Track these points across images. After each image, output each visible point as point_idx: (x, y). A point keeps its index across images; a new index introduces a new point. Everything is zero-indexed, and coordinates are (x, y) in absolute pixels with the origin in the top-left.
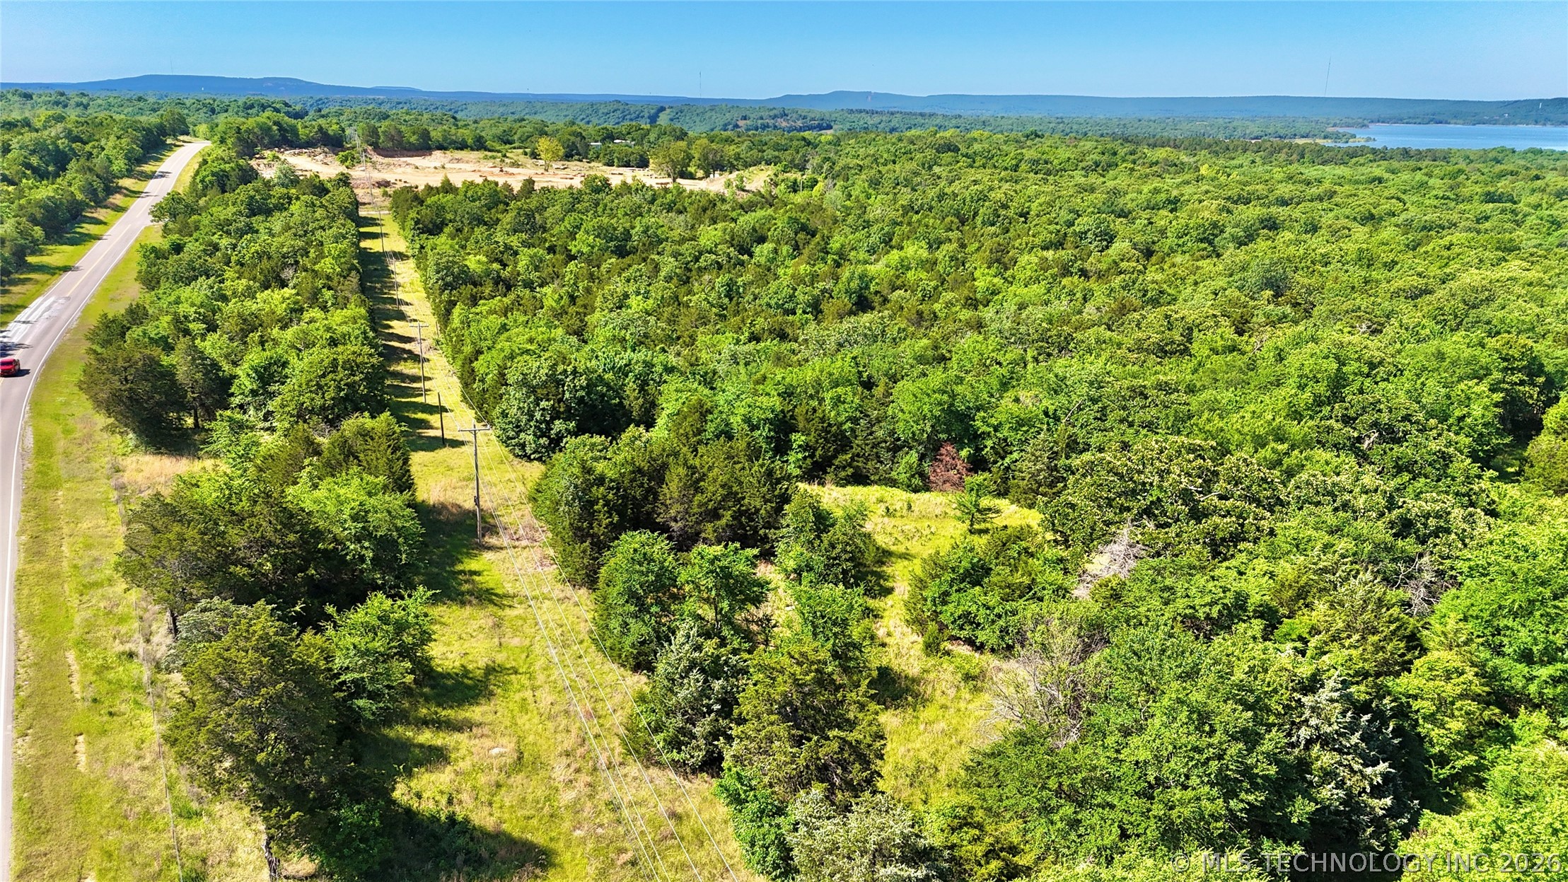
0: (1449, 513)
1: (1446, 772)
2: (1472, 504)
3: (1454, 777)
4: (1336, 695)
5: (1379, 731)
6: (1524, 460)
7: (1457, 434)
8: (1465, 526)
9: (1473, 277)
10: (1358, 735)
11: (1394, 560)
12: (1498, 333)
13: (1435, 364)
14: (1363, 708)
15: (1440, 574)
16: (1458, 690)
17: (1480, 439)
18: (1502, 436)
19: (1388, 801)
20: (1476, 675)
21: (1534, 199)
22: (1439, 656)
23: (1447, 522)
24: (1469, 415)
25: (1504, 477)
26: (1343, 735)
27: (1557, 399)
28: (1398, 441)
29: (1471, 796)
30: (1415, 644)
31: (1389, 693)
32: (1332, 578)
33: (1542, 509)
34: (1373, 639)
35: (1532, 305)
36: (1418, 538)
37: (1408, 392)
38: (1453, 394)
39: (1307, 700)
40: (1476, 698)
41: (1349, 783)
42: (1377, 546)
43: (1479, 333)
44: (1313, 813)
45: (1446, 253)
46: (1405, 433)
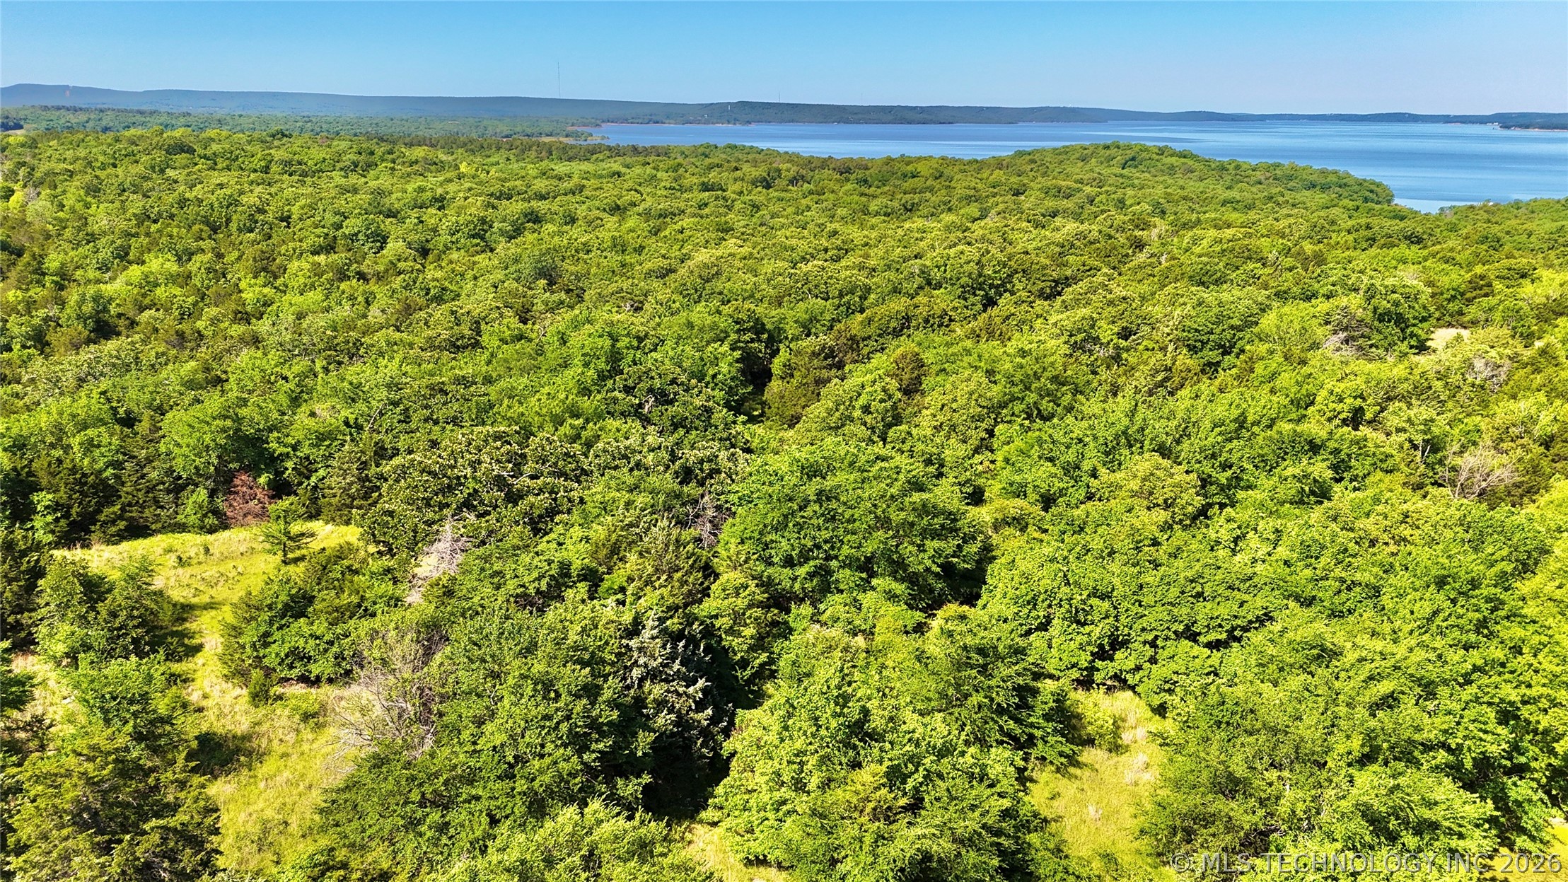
0: (717, 457)
1: (748, 673)
2: (733, 446)
3: (754, 675)
4: (655, 632)
5: (694, 653)
6: (763, 404)
7: (713, 389)
8: (730, 465)
9: (703, 256)
10: (678, 662)
11: (684, 504)
12: (729, 301)
13: (686, 332)
14: (679, 636)
15: (718, 508)
16: (746, 602)
17: (730, 392)
18: (746, 387)
19: (709, 712)
20: (757, 585)
21: (737, 187)
22: (730, 577)
23: (717, 464)
24: (719, 373)
25: (752, 420)
26: (666, 665)
27: (778, 350)
28: (671, 402)
29: (769, 687)
30: (709, 572)
31: (697, 619)
32: (638, 530)
33: (781, 440)
34: (677, 576)
35: (749, 275)
36: (698, 482)
37: (672, 358)
38: (705, 356)
39: (634, 643)
40: (760, 605)
41: (677, 706)
42: (668, 495)
43: (716, 303)
44: (654, 742)
45: (680, 237)
46: (676, 394)
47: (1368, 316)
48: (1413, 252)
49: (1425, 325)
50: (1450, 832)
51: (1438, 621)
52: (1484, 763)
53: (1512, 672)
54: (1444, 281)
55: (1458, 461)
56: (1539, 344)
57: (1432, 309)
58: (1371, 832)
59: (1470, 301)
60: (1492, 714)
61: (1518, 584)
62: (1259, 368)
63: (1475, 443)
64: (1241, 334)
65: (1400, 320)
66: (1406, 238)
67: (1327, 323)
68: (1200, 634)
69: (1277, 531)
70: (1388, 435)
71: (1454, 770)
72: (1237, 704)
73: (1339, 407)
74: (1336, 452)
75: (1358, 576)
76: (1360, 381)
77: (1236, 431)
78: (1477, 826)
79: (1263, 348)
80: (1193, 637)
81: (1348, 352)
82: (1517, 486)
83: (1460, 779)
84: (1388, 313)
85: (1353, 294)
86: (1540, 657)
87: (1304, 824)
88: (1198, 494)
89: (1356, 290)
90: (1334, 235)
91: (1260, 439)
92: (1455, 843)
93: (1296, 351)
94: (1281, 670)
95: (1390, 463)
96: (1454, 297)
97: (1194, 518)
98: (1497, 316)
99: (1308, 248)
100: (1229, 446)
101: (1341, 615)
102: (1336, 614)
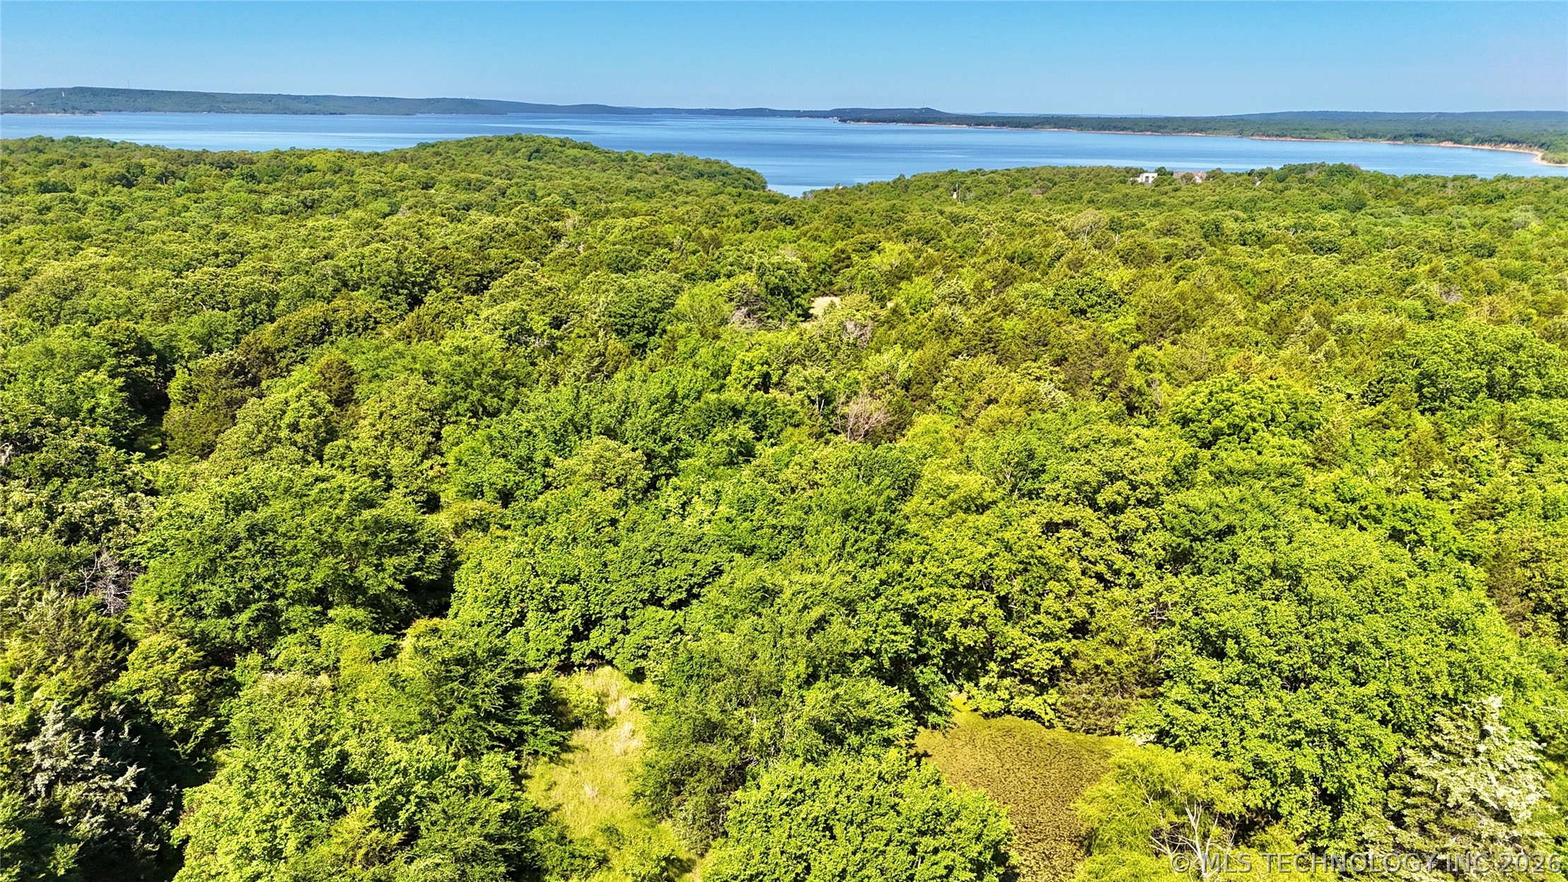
0: (112, 505)
1: (191, 745)
2: (131, 490)
3: (199, 747)
4: (60, 726)
5: (117, 739)
6: (164, 435)
7: (93, 426)
8: (131, 512)
9: (54, 270)
10: (96, 753)
11: (74, 568)
12: (98, 321)
13: (46, 362)
14: (94, 723)
15: (123, 565)
16: (177, 666)
17: (116, 426)
18: (137, 418)
19: (148, 800)
20: (188, 645)
21: (88, 186)
22: (150, 642)
23: (113, 513)
24: (98, 405)
25: (152, 456)
26: (82, 761)
27: (173, 372)
28: (36, 448)
29: (221, 754)
30: (123, 641)
31: (114, 699)
32: (15, 609)
33: (194, 475)
34: (79, 654)
35: (121, 288)
36: (90, 538)
37: (29, 395)
38: (75, 388)
39: (33, 746)
40: (195, 665)
41: (104, 805)
42: (51, 560)
43: (80, 324)
44: (79, 853)
45: (18, 248)
46: (41, 438)
47: (762, 291)
48: (788, 232)
49: (806, 296)
50: (882, 724)
51: (848, 548)
52: (898, 660)
53: (908, 580)
54: (815, 257)
55: (846, 410)
56: (890, 305)
57: (810, 281)
58: (824, 742)
59: (837, 272)
60: (897, 617)
61: (902, 506)
62: (681, 346)
63: (856, 393)
64: (660, 316)
65: (787, 293)
66: (783, 220)
67: (731, 300)
68: (663, 598)
69: (717, 492)
70: (792, 394)
71: (877, 672)
72: (703, 656)
73: (751, 374)
74: (754, 414)
75: (785, 521)
76: (763, 349)
77: (670, 405)
78: (900, 713)
79: (681, 327)
80: (658, 602)
81: (751, 324)
82: (890, 424)
83: (883, 678)
84: (777, 287)
85: (748, 273)
86: (925, 563)
87: (770, 750)
88: (645, 469)
89: (750, 269)
90: (725, 220)
91: (691, 410)
92: (887, 733)
93: (710, 326)
94: (735, 617)
95: (797, 418)
96: (824, 270)
97: (645, 491)
98: (858, 284)
99: (706, 232)
100: (666, 421)
101: (777, 558)
102: (774, 558)
